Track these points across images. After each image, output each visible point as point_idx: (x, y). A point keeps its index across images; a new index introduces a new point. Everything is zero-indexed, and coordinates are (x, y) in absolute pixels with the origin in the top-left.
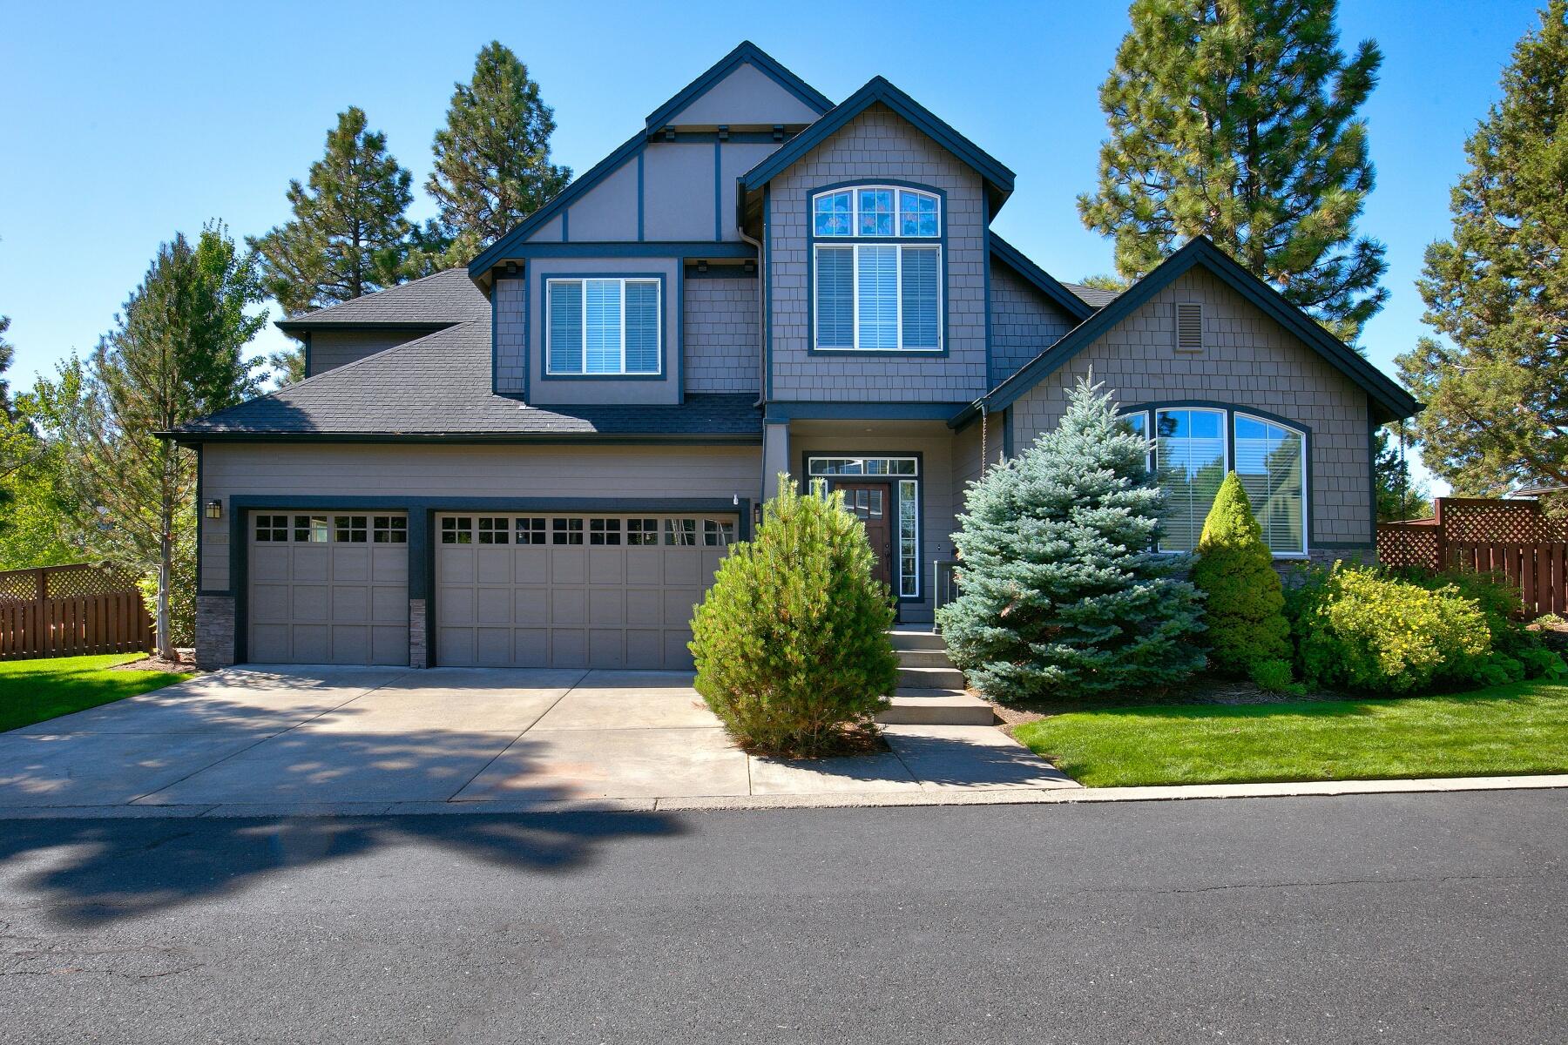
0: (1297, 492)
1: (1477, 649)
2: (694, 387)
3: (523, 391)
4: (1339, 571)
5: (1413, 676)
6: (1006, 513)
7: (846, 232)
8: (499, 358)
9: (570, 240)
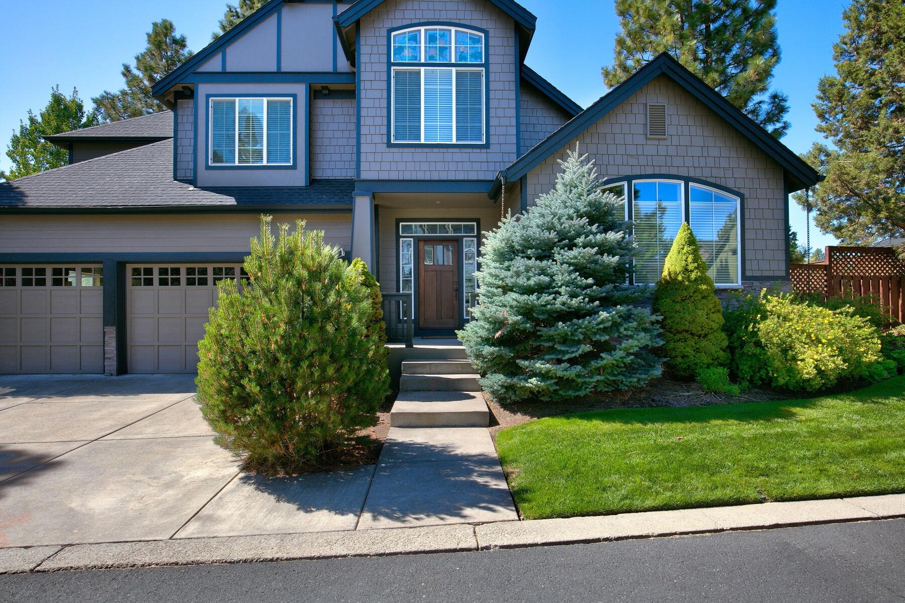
0: (735, 252)
1: (871, 357)
2: (320, 174)
3: (192, 178)
4: (765, 297)
5: (822, 379)
6: (507, 254)
7: (416, 59)
8: (179, 156)
9: (228, 70)
